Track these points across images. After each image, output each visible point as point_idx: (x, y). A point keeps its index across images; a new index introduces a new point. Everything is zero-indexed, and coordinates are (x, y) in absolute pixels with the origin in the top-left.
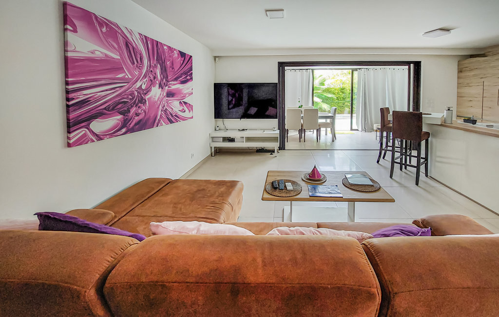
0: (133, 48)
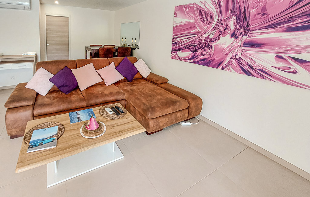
0: (205, 12)
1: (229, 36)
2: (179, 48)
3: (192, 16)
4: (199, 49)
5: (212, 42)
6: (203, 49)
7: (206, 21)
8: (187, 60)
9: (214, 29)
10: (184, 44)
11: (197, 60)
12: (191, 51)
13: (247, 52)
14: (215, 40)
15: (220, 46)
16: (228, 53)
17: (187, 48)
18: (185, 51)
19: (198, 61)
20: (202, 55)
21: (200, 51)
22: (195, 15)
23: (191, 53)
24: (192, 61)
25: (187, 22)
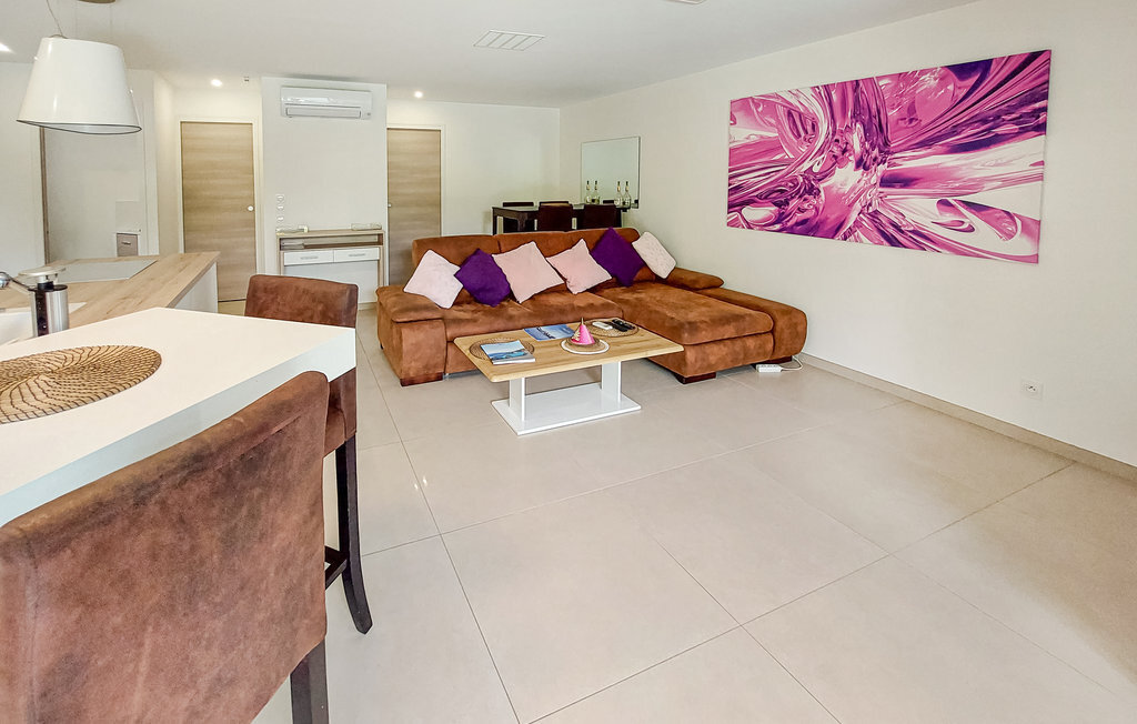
0: (800, 114)
1: (852, 165)
2: (746, 198)
3: (771, 125)
4: (792, 198)
5: (820, 180)
6: (800, 197)
7: (803, 134)
8: (765, 225)
9: (821, 151)
10: (758, 189)
11: (789, 224)
12: (775, 204)
13: (889, 197)
14: (826, 176)
15: (835, 189)
16: (854, 201)
17: (766, 198)
18: (761, 205)
19: (792, 227)
20: (801, 210)
21: (794, 203)
22: (778, 121)
23: (774, 208)
24: (778, 227)
25: (762, 137)
